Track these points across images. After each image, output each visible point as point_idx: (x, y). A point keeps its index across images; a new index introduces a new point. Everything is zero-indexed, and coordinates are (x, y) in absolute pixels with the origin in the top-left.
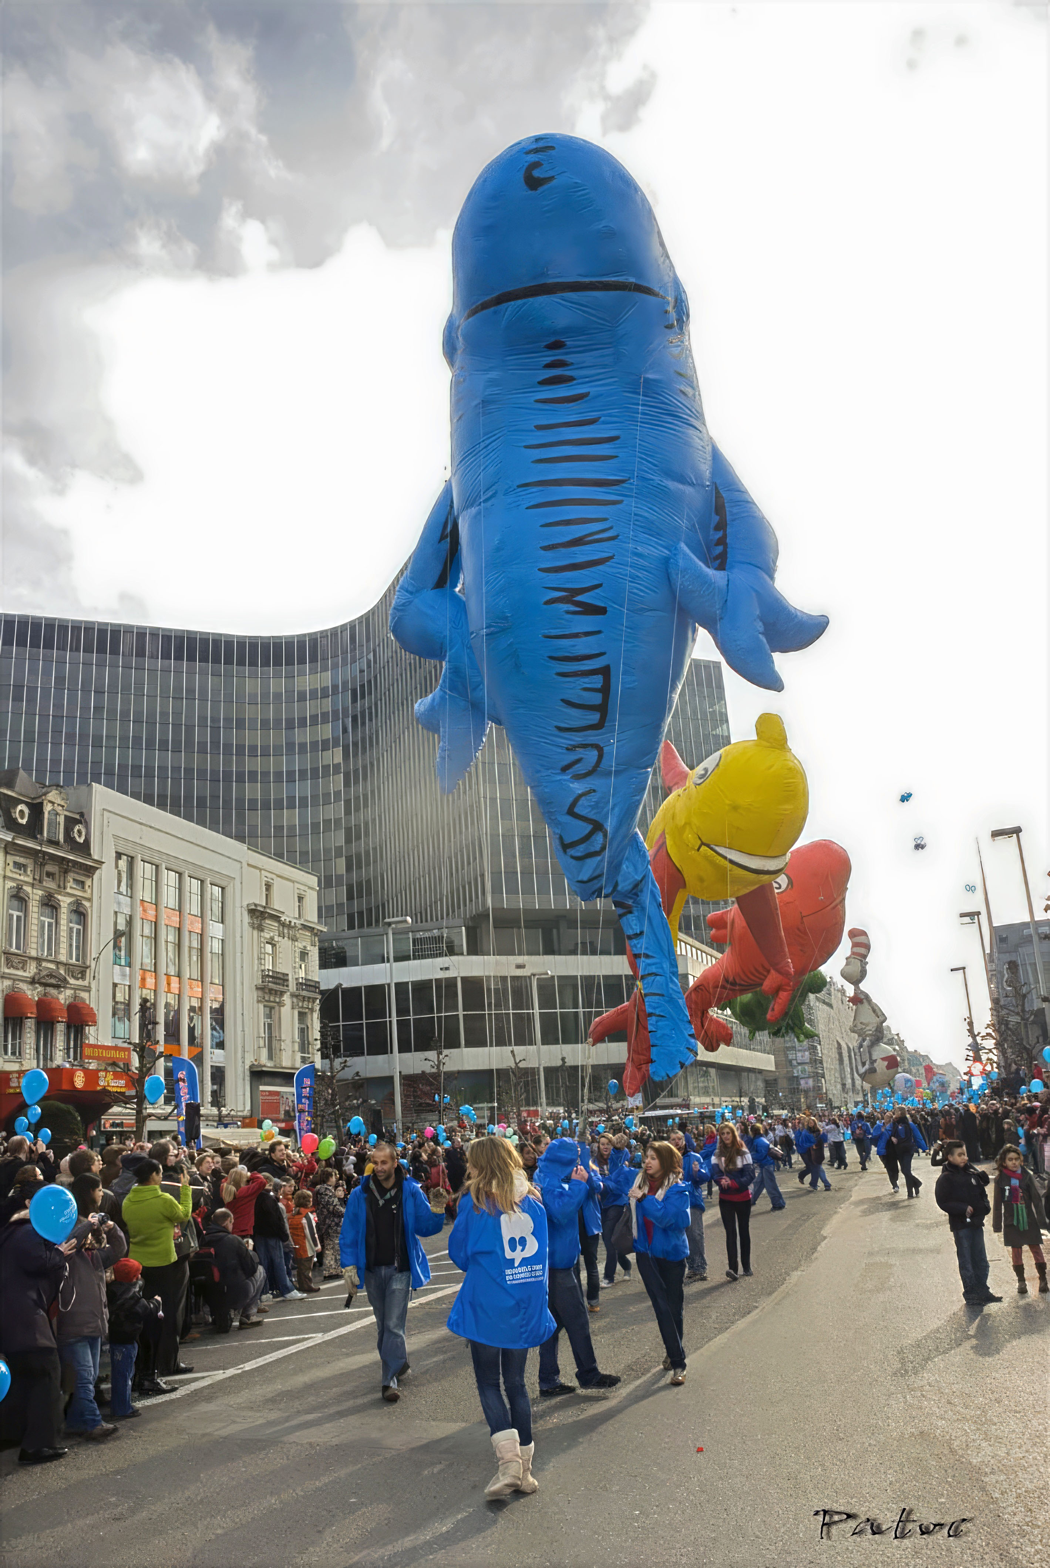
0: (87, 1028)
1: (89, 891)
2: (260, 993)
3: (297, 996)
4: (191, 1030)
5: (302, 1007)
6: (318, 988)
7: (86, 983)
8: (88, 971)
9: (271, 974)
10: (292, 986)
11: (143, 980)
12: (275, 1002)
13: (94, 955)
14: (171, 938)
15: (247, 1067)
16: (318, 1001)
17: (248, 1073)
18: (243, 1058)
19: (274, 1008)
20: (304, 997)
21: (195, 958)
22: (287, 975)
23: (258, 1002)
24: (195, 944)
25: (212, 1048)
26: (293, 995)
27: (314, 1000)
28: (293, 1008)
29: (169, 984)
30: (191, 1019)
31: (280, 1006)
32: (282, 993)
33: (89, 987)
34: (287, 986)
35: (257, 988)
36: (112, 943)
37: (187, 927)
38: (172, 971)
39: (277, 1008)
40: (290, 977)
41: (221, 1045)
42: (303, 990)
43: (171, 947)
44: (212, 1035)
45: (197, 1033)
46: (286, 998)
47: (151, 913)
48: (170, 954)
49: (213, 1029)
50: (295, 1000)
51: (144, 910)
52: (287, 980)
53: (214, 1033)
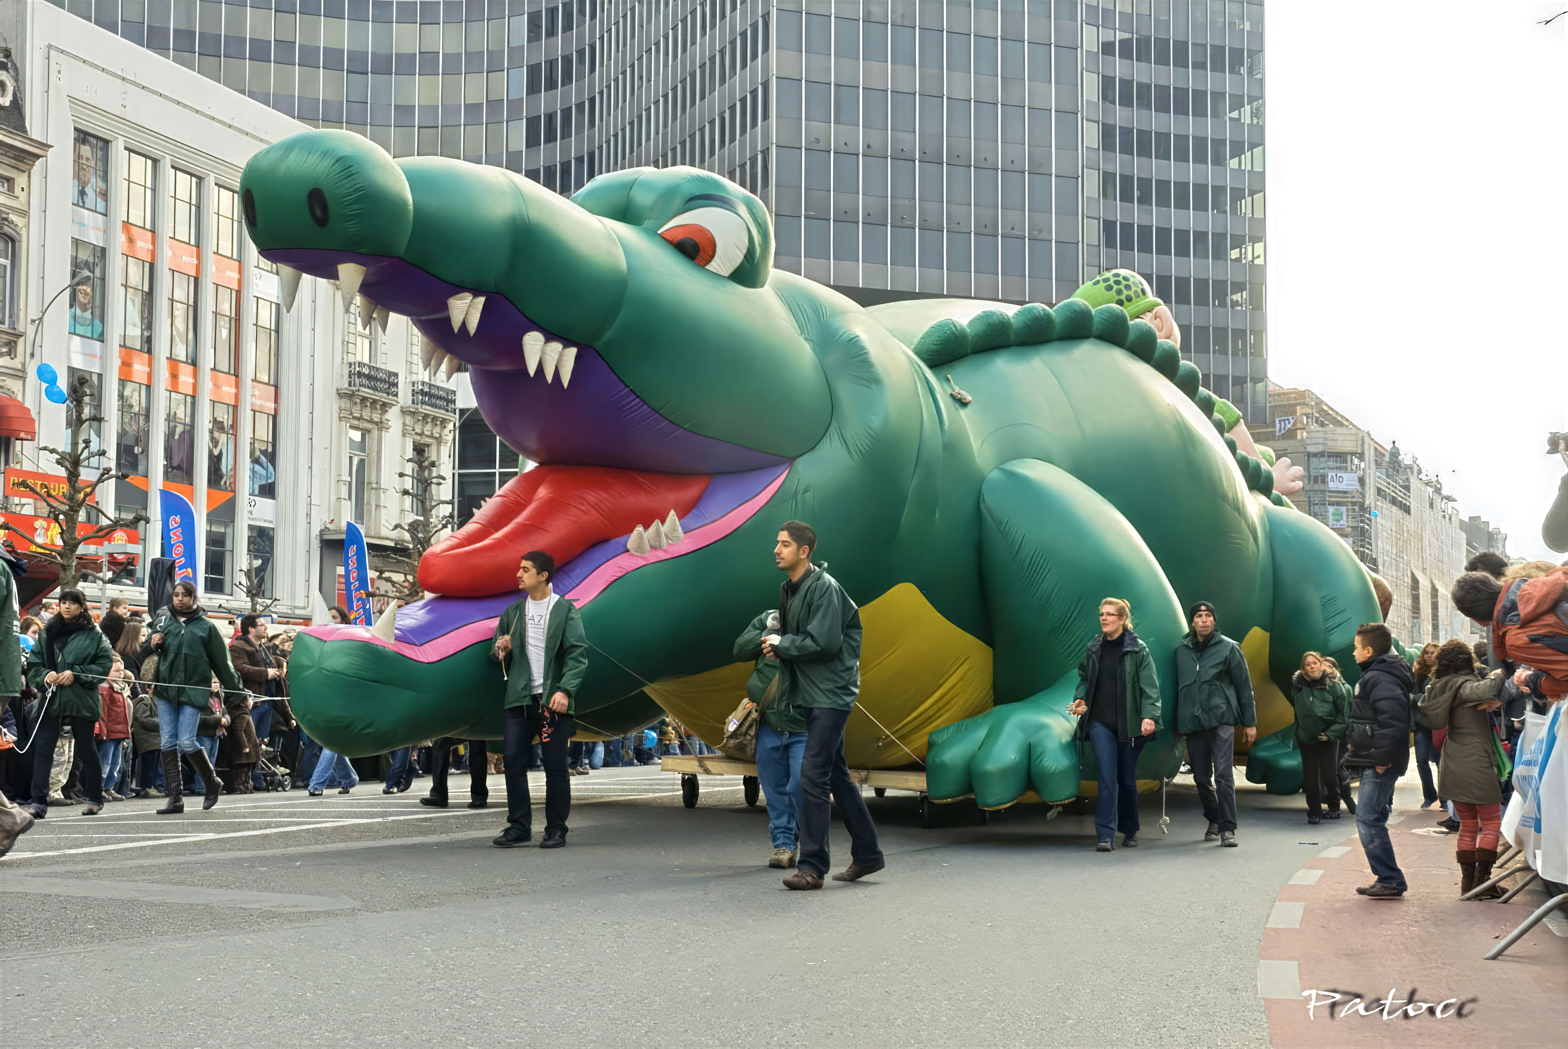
0: (18, 443)
1: (23, 196)
2: (345, 403)
3: (413, 414)
4: (215, 461)
5: (421, 434)
6: (454, 402)
7: (16, 363)
8: (21, 341)
9: (366, 371)
10: (404, 396)
11: (126, 365)
12: (371, 421)
13: (33, 314)
14: (179, 295)
15: (315, 532)
16: (450, 426)
17: (316, 544)
18: (308, 515)
19: (369, 431)
20: (426, 416)
21: (225, 333)
22: (396, 375)
23: (340, 419)
24: (226, 307)
25: (252, 494)
26: (404, 412)
27: (444, 422)
28: (404, 435)
29: (174, 376)
30: (215, 442)
31: (380, 429)
32: (385, 407)
33: (23, 370)
34: (396, 395)
35: (341, 395)
36: (67, 293)
37: (211, 274)
38: (181, 353)
39: (375, 432)
40: (401, 380)
41: (268, 490)
42: (423, 403)
43: (180, 310)
44: (253, 471)
45: (225, 466)
46: (393, 416)
47: (143, 245)
48: (180, 323)
49: (256, 461)
50: (409, 420)
51: (131, 241)
52: (396, 385)
53: (257, 467)
